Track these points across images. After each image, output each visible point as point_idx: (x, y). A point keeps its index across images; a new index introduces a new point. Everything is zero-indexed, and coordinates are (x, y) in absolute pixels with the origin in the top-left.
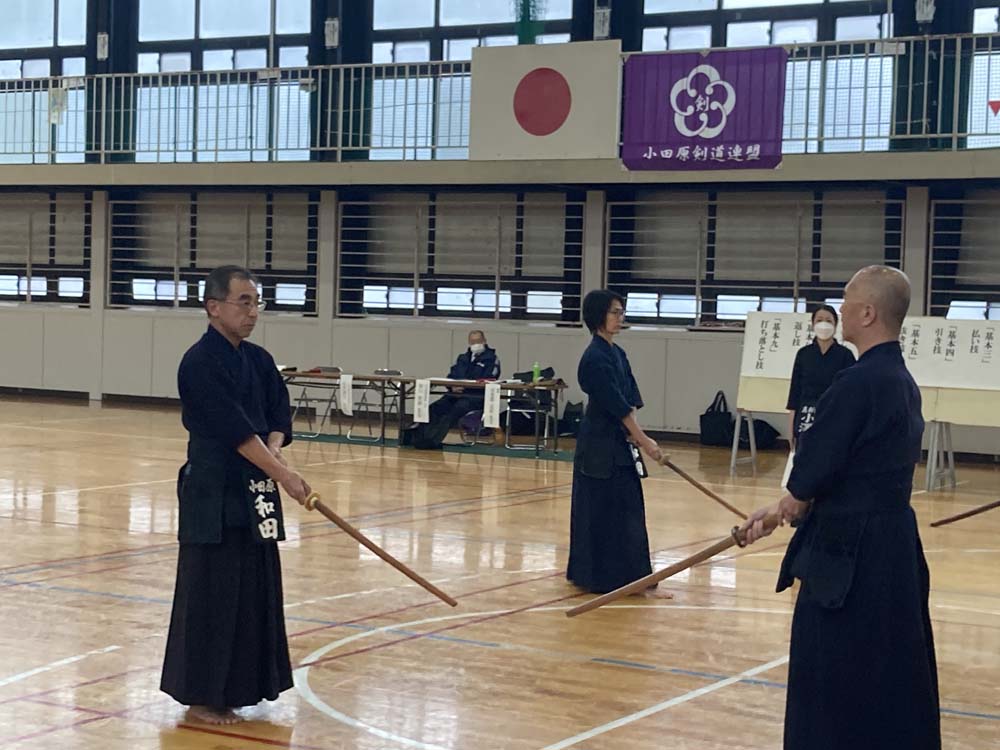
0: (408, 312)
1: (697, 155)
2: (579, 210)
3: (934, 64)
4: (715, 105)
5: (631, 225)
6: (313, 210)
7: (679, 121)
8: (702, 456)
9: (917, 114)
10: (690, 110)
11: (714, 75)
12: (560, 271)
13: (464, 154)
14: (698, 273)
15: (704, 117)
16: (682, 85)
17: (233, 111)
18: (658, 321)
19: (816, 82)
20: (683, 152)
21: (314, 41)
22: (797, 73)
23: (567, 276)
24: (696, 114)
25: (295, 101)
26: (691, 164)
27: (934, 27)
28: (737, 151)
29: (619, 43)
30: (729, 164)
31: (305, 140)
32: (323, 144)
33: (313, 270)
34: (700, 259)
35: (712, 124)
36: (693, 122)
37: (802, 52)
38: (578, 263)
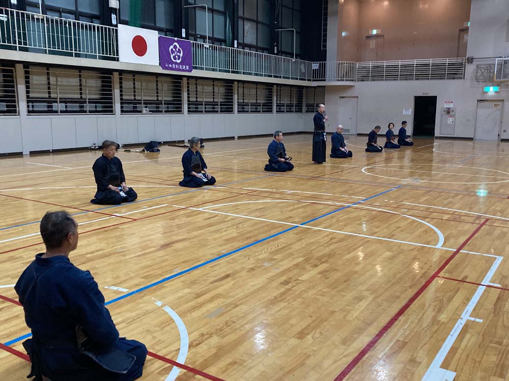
4: (179, 54)
7: (172, 57)
10: (174, 55)
11: (178, 46)
15: (177, 57)
16: (172, 47)
20: (174, 66)
24: (175, 56)
26: (176, 69)
28: (184, 67)
35: (179, 59)
36: (175, 59)
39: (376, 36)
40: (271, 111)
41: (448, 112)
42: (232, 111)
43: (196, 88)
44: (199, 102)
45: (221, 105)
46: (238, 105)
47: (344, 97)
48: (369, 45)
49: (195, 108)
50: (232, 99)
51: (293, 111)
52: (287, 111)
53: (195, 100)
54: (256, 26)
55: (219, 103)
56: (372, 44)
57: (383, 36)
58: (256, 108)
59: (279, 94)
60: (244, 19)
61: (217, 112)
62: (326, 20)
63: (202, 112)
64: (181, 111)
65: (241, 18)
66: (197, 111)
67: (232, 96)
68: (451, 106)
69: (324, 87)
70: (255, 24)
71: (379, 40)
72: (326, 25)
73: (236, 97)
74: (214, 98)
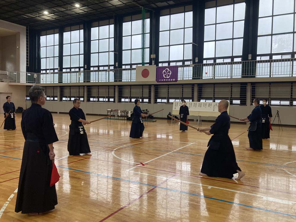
0: (128, 102)
1: (166, 80)
2: (151, 88)
3: (198, 68)
5: (157, 90)
6: (115, 88)
7: (164, 76)
8: (168, 121)
9: (196, 74)
10: (165, 74)
12: (148, 96)
13: (135, 81)
14: (167, 96)
15: (167, 75)
16: (164, 71)
17: (103, 75)
18: (161, 103)
19: (182, 70)
20: (164, 80)
21: (114, 66)
22: (180, 69)
23: (149, 97)
24: (166, 75)
25: (112, 74)
26: (166, 82)
27: (198, 63)
28: (172, 80)
29: (156, 65)
30: (170, 81)
31: (113, 79)
32: (116, 79)
33: (115, 96)
34: (167, 94)
36: (166, 76)
37: (180, 66)
38: (150, 95)
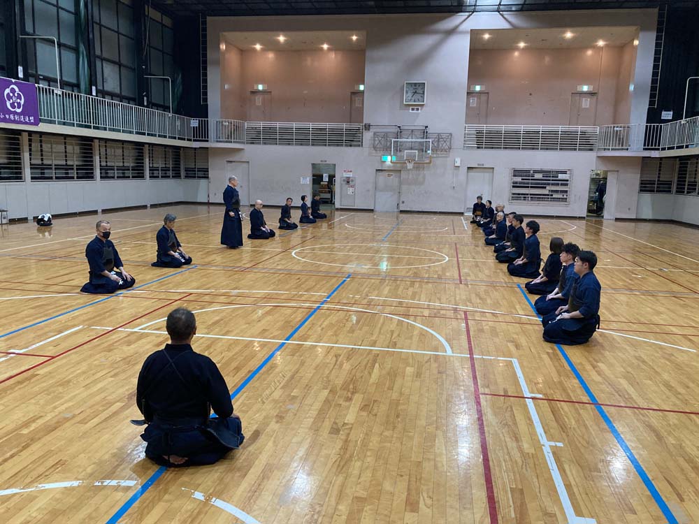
4: (18, 101)
7: (8, 104)
10: (11, 101)
11: (17, 89)
15: (16, 104)
16: (7, 91)
20: (12, 116)
24: (13, 103)
26: (14, 122)
35: (19, 108)
36: (13, 107)
39: (263, 92)
40: (143, 177)
41: (348, 182)
42: (92, 177)
43: (41, 146)
44: (45, 165)
45: (77, 169)
46: (101, 169)
47: (231, 162)
48: (255, 101)
49: (41, 173)
50: (92, 161)
51: (169, 177)
52: (162, 177)
53: (40, 162)
54: (118, 69)
55: (75, 167)
56: (258, 100)
57: (270, 92)
58: (123, 173)
59: (151, 155)
60: (103, 59)
61: (73, 178)
62: (205, 69)
63: (51, 178)
64: (21, 178)
65: (98, 57)
66: (43, 178)
67: (92, 157)
68: (350, 175)
69: (207, 148)
70: (116, 68)
71: (267, 96)
72: (205, 75)
73: (97, 159)
74: (66, 161)
